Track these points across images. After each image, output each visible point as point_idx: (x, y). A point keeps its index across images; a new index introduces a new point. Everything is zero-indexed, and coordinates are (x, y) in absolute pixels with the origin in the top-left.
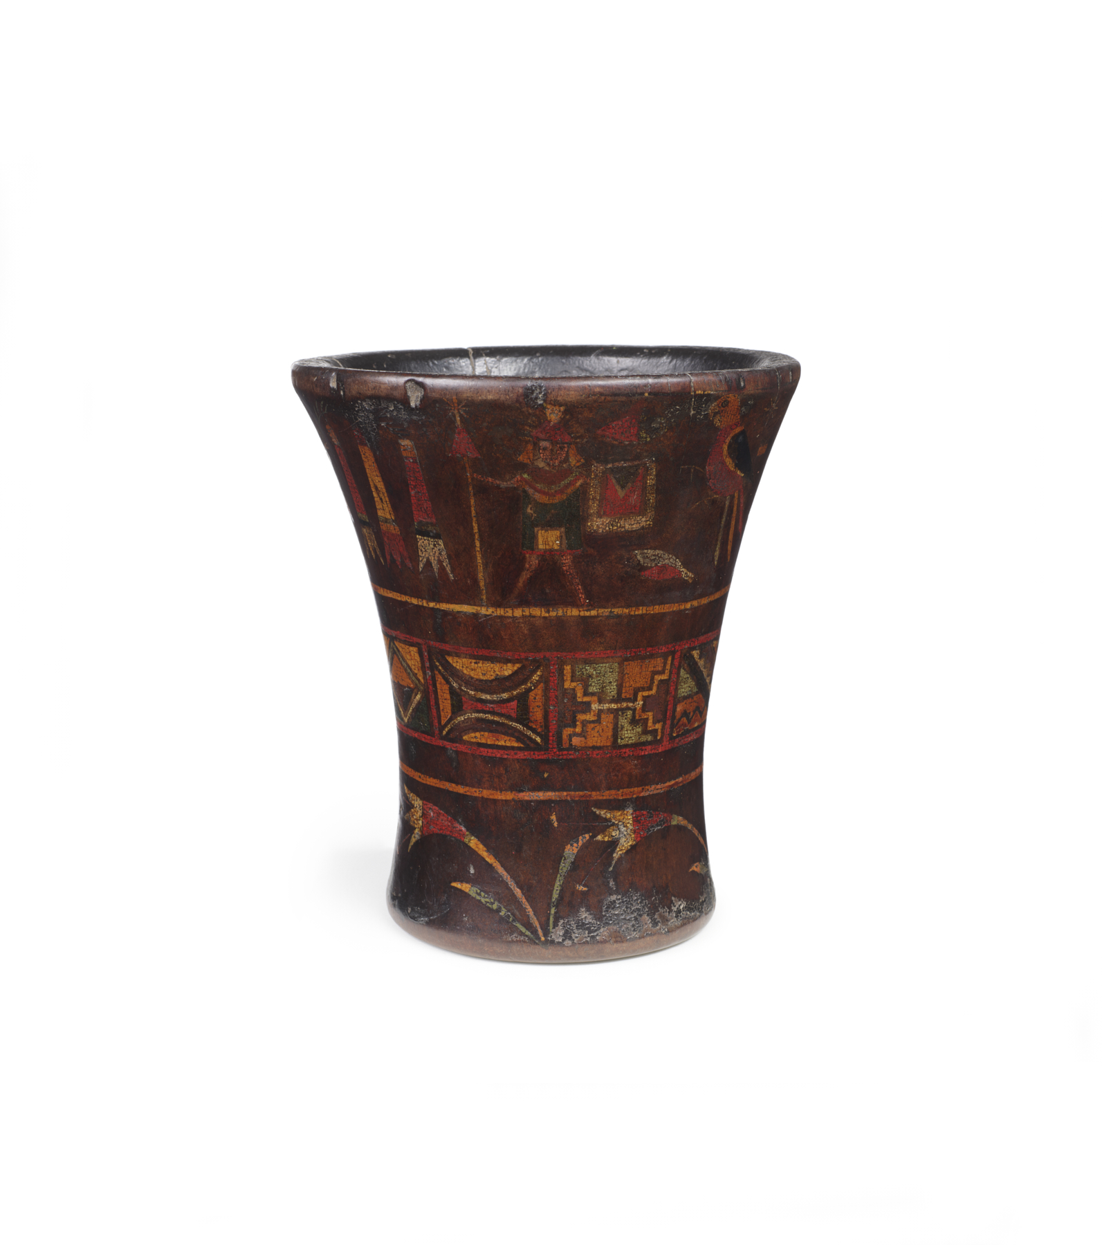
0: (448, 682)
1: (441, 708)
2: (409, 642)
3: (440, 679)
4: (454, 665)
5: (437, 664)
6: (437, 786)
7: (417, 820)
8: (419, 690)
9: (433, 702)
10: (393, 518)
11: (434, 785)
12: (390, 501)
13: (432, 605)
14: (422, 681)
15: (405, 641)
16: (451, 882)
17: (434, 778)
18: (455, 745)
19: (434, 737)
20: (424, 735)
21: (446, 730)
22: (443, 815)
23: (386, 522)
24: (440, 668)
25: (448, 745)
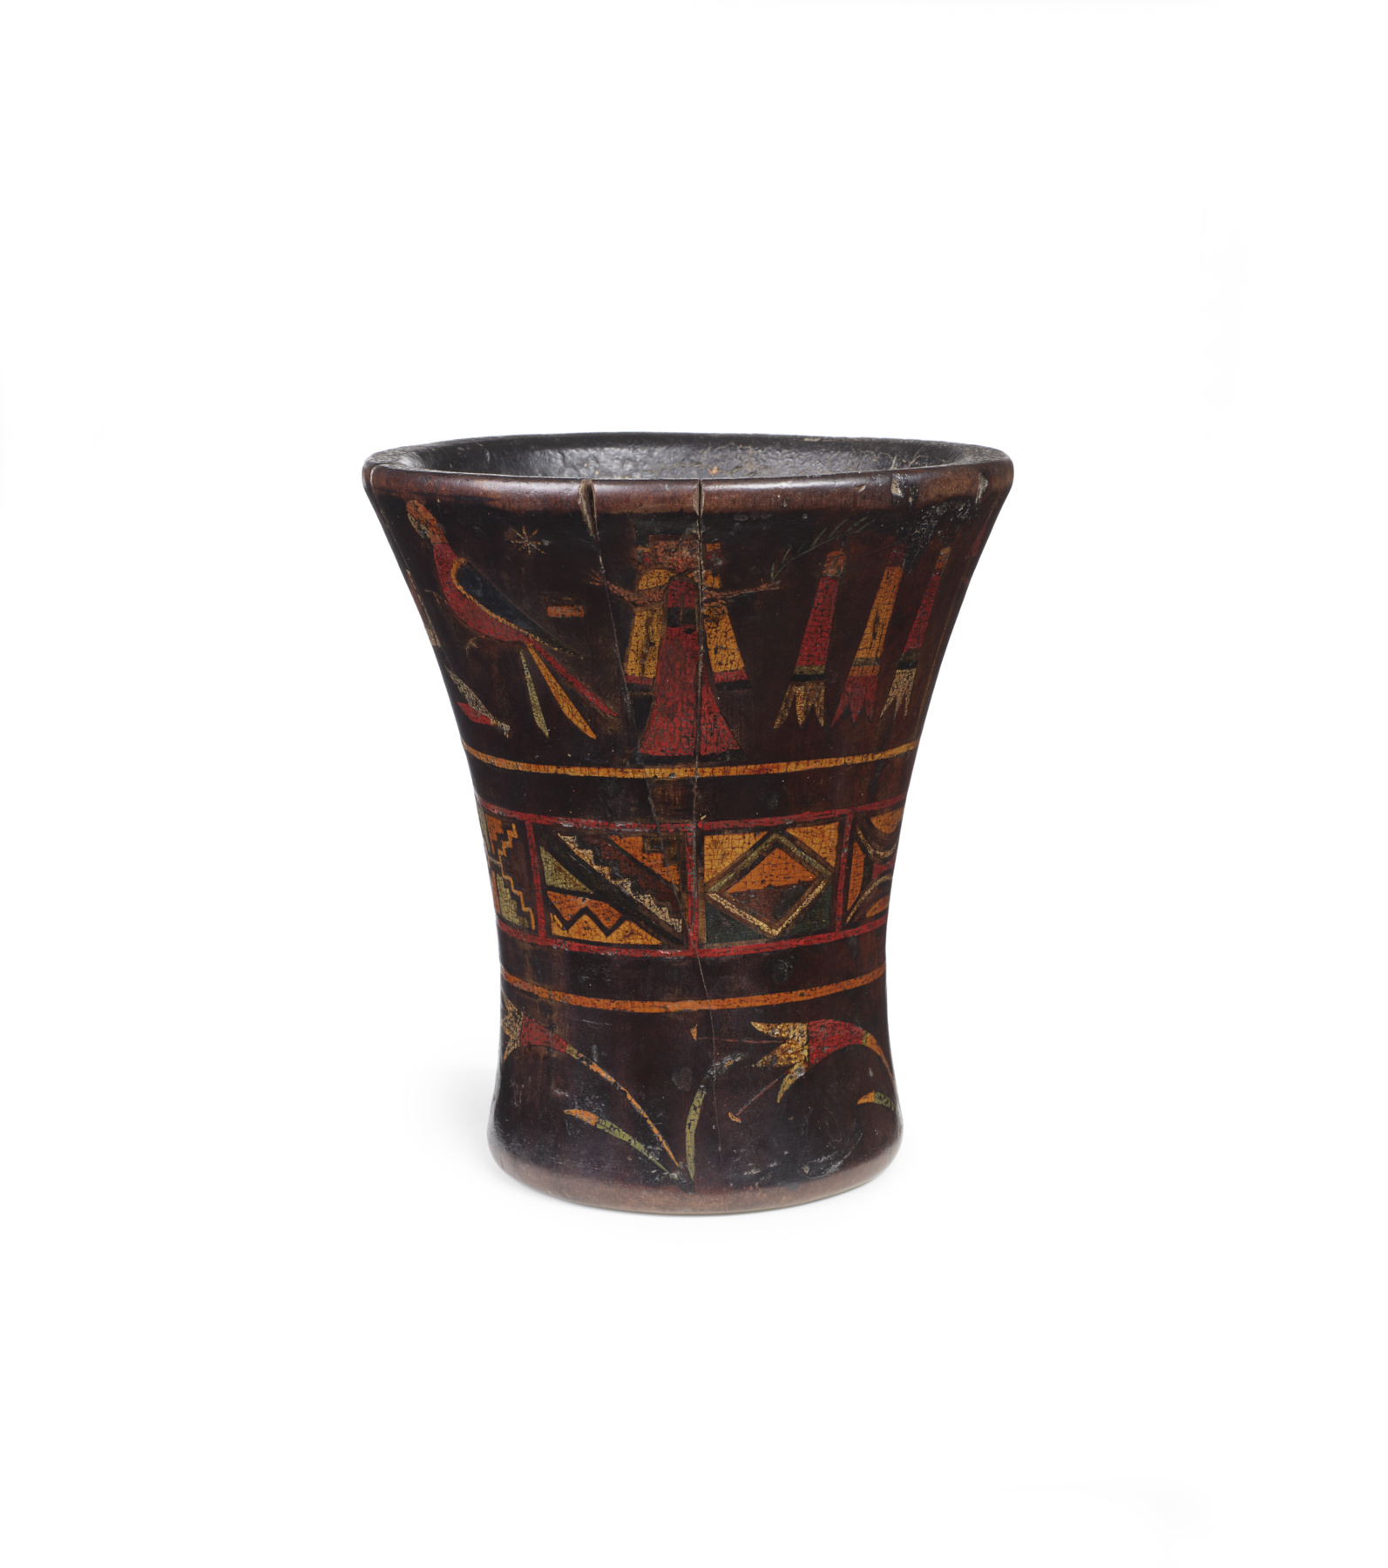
0: (865, 850)
1: (851, 887)
2: (824, 820)
3: (858, 851)
4: (876, 826)
5: (860, 832)
6: (833, 992)
7: (797, 1052)
8: (823, 878)
9: (841, 887)
10: (879, 655)
11: (828, 993)
12: (886, 635)
13: (877, 757)
14: (833, 863)
15: (816, 821)
16: (857, 1101)
17: (828, 984)
18: (857, 929)
19: (834, 931)
20: (818, 936)
21: (851, 914)
22: (840, 1025)
23: (865, 664)
24: (861, 836)
25: (850, 933)
